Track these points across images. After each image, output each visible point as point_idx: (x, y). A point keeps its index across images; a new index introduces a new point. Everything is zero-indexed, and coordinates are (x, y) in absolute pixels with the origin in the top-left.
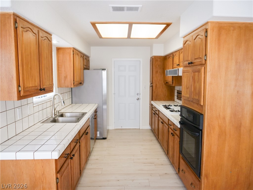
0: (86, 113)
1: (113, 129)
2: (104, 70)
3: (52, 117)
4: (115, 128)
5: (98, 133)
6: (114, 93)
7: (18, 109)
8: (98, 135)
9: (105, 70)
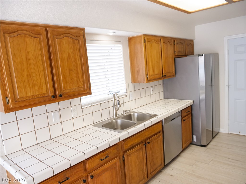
0: (157, 115)
1: (226, 134)
2: (201, 56)
3: (113, 118)
4: (230, 132)
5: (195, 137)
6: (227, 85)
7: (52, 113)
8: (195, 140)
9: (203, 55)
